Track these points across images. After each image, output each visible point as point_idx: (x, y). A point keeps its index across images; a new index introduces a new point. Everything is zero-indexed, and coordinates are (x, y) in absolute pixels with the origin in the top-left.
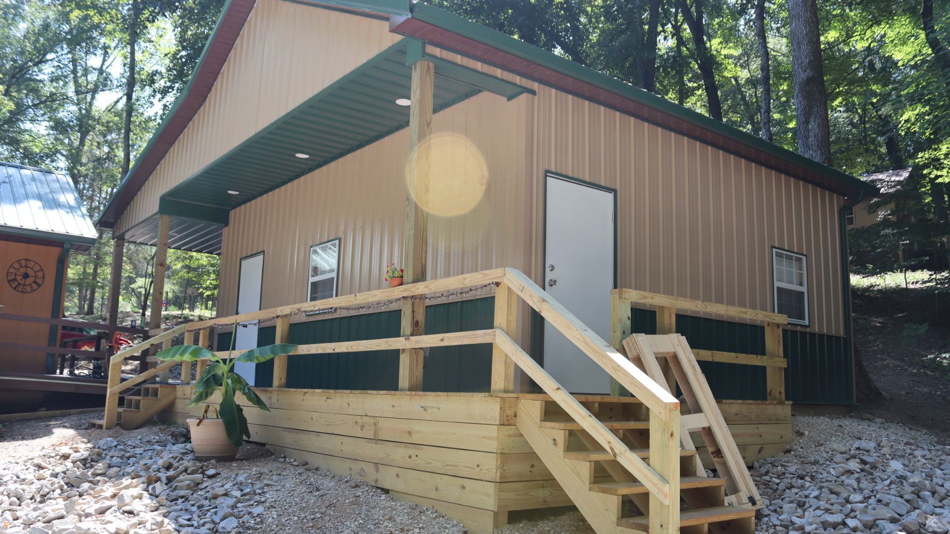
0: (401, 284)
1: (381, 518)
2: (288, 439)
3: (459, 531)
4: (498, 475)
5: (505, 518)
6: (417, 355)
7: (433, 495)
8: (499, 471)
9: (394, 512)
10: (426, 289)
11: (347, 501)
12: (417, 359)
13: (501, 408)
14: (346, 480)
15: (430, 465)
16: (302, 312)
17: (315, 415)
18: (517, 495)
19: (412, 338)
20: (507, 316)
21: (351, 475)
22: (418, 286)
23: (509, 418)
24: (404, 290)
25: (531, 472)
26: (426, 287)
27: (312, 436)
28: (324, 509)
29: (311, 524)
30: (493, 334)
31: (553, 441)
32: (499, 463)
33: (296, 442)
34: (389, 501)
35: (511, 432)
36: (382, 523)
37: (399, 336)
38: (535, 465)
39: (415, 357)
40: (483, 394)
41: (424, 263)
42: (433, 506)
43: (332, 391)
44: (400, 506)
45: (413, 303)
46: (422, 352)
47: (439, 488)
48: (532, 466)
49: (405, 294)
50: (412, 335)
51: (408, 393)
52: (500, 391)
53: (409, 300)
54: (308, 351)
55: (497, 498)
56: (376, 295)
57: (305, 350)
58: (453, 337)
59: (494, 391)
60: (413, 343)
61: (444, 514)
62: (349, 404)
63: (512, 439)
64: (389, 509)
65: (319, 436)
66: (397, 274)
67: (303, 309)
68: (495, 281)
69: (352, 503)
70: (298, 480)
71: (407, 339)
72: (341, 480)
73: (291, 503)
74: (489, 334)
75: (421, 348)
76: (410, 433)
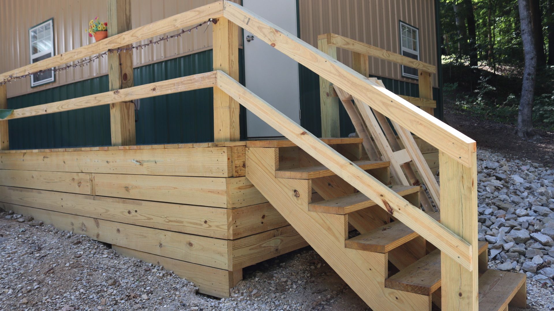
0: (106, 37)
1: (104, 283)
2: (15, 196)
3: (190, 292)
4: (231, 232)
5: (240, 275)
6: (128, 109)
7: (158, 251)
8: (231, 228)
9: (118, 273)
10: (133, 38)
11: (68, 265)
12: (128, 112)
13: (229, 159)
14: (68, 235)
15: (151, 221)
16: (14, 78)
17: (35, 174)
18: (250, 250)
19: (122, 91)
20: (229, 56)
21: (73, 229)
22: (124, 36)
23: (238, 168)
24: (109, 43)
25: (262, 223)
26: (132, 36)
27: (35, 194)
28: (42, 276)
29: (25, 300)
30: (214, 76)
31: (293, 193)
32: (231, 219)
33: (21, 199)
34: (112, 258)
35: (241, 184)
36: (105, 290)
37: (107, 90)
38: (266, 215)
39: (126, 111)
40: (205, 145)
41: (128, 14)
42: (158, 263)
43: (47, 150)
44: (124, 264)
45: (120, 55)
46: (132, 106)
47: (163, 244)
48: (263, 217)
49: (111, 47)
50: (121, 88)
51: (121, 147)
52: (226, 140)
53: (115, 52)
54: (23, 114)
55: (232, 256)
56: (81, 52)
57: (21, 114)
58: (165, 85)
59: (219, 140)
60: (123, 96)
61: (171, 272)
62: (64, 162)
63: (243, 191)
64: (113, 269)
65: (40, 193)
66: (101, 27)
67: (15, 76)
68: (212, 17)
69: (72, 267)
70: (20, 240)
71: (116, 92)
72: (63, 236)
73: (10, 269)
74: (208, 78)
75: (132, 101)
76: (127, 189)
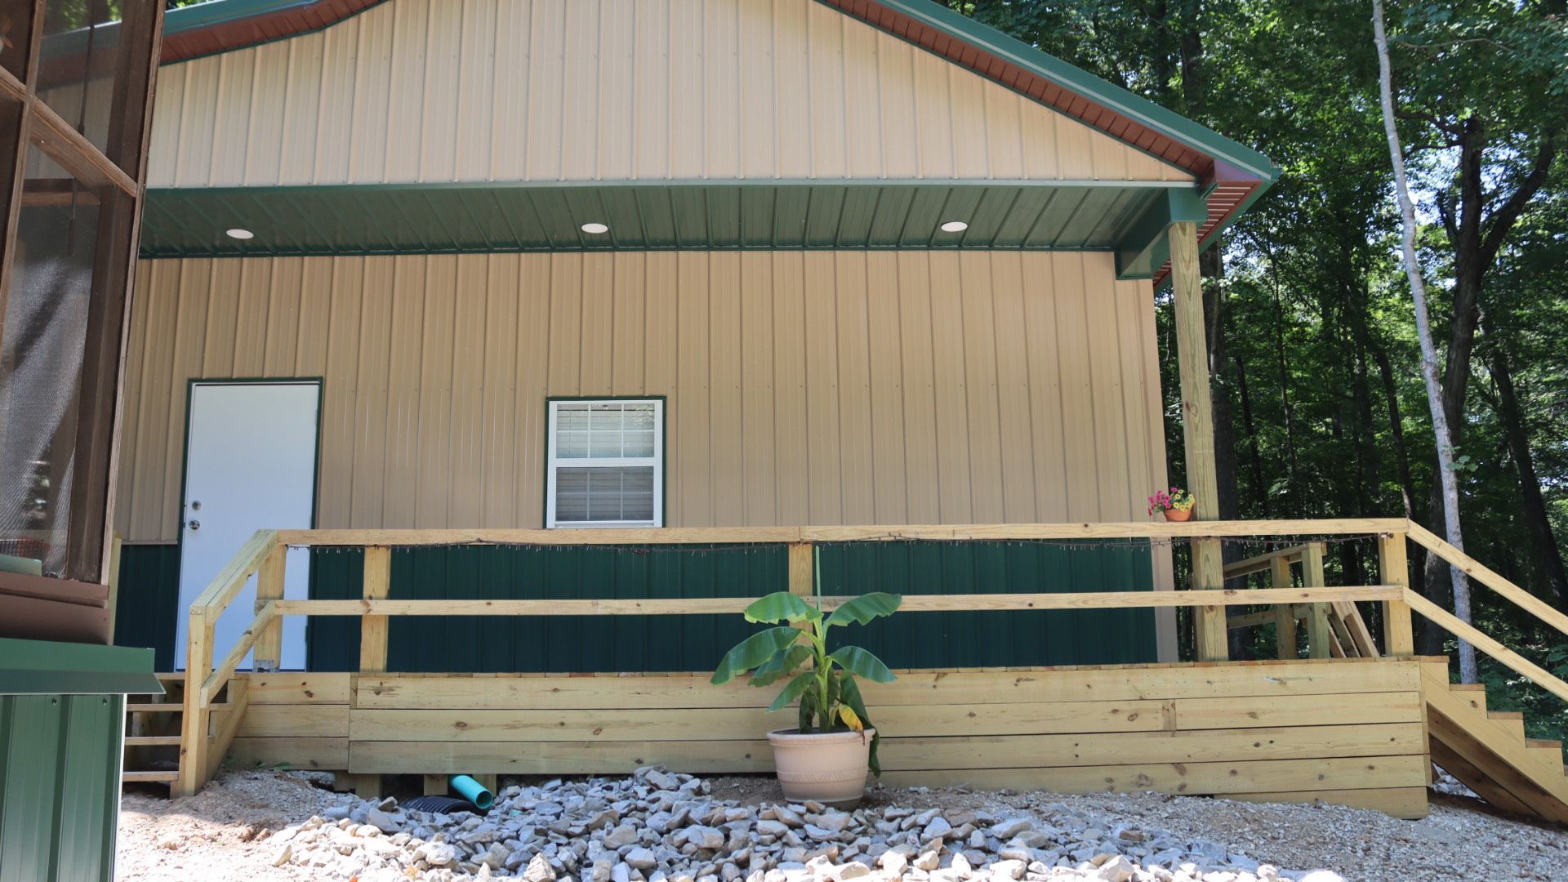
31: (1471, 704)
42: (1317, 799)
47: (1325, 775)
58: (1326, 593)
71: (1230, 592)
76: (1253, 715)
